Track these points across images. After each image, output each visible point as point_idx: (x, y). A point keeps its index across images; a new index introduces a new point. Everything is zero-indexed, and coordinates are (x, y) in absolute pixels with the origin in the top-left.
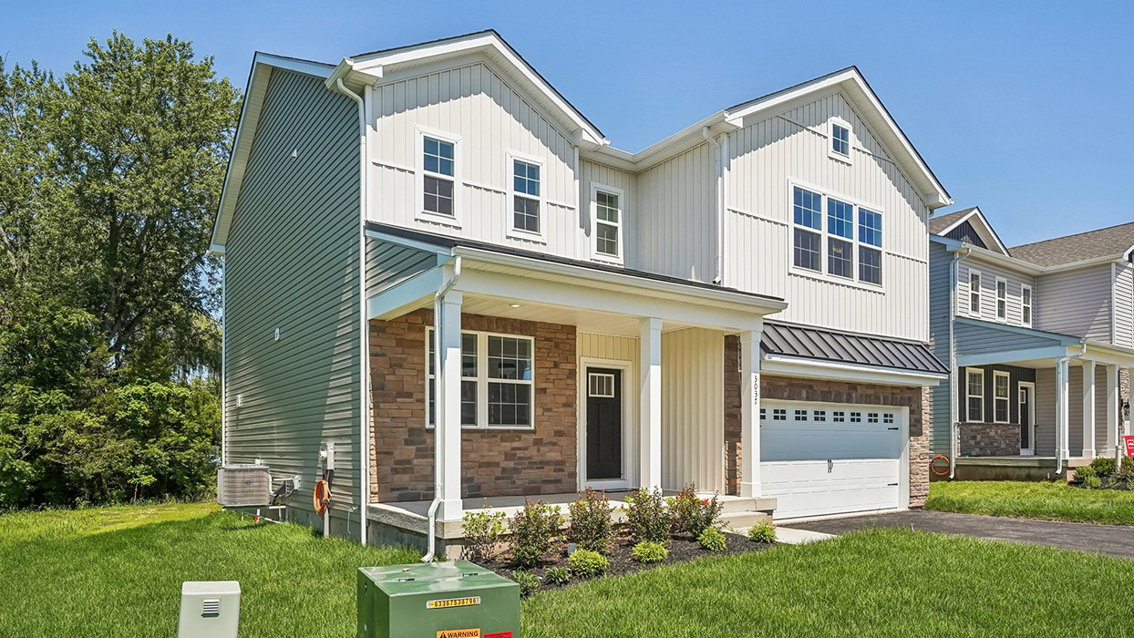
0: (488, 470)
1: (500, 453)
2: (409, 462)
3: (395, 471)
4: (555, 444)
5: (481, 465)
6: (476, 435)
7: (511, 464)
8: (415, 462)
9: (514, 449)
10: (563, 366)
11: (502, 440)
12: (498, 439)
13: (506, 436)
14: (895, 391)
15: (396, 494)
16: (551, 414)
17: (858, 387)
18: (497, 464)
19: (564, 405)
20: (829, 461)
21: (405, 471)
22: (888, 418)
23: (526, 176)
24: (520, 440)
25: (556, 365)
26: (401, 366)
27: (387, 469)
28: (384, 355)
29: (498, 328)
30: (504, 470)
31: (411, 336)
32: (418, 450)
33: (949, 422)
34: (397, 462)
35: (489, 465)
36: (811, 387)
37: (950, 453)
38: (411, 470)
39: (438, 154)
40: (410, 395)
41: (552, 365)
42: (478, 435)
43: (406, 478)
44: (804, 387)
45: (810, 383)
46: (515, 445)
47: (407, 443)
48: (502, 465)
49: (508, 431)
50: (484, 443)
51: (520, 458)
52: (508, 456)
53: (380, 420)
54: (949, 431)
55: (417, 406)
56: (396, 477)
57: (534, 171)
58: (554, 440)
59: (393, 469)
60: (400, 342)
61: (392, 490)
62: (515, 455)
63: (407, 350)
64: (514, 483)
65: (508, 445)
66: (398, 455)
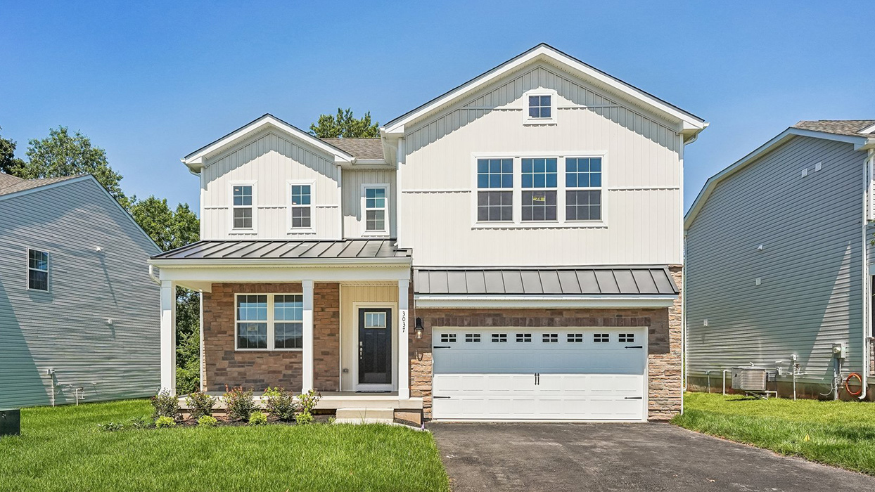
0: (274, 375)
1: (282, 365)
2: (225, 369)
3: (216, 374)
4: (322, 360)
5: (270, 372)
6: (266, 354)
7: (290, 372)
8: (228, 369)
9: (291, 363)
10: (327, 310)
11: (283, 357)
12: (281, 356)
13: (285, 355)
14: (621, 313)
15: (217, 387)
16: (318, 341)
17: (564, 313)
18: (280, 372)
19: (329, 335)
20: (537, 375)
21: (222, 375)
22: (631, 338)
23: (301, 194)
24: (296, 357)
25: (323, 310)
26: (219, 317)
27: (211, 373)
28: (210, 311)
29: (280, 290)
30: (284, 375)
31: (225, 300)
32: (230, 363)
33: (861, 337)
34: (218, 370)
35: (274, 372)
36: (499, 315)
37: (862, 371)
38: (226, 374)
39: (243, 195)
40: (225, 333)
41: (320, 309)
42: (268, 355)
43: (223, 378)
44: (489, 315)
45: (497, 312)
46: (292, 360)
47: (223, 359)
48: (283, 373)
49: (287, 352)
50: (271, 359)
51: (296, 368)
52: (288, 367)
53: (208, 346)
54: (861, 347)
55: (230, 338)
56: (217, 377)
57: (307, 189)
58: (322, 357)
59: (215, 373)
60: (219, 304)
61: (215, 384)
62: (292, 366)
63: (223, 308)
64: (292, 383)
65: (287, 361)
66: (218, 366)
